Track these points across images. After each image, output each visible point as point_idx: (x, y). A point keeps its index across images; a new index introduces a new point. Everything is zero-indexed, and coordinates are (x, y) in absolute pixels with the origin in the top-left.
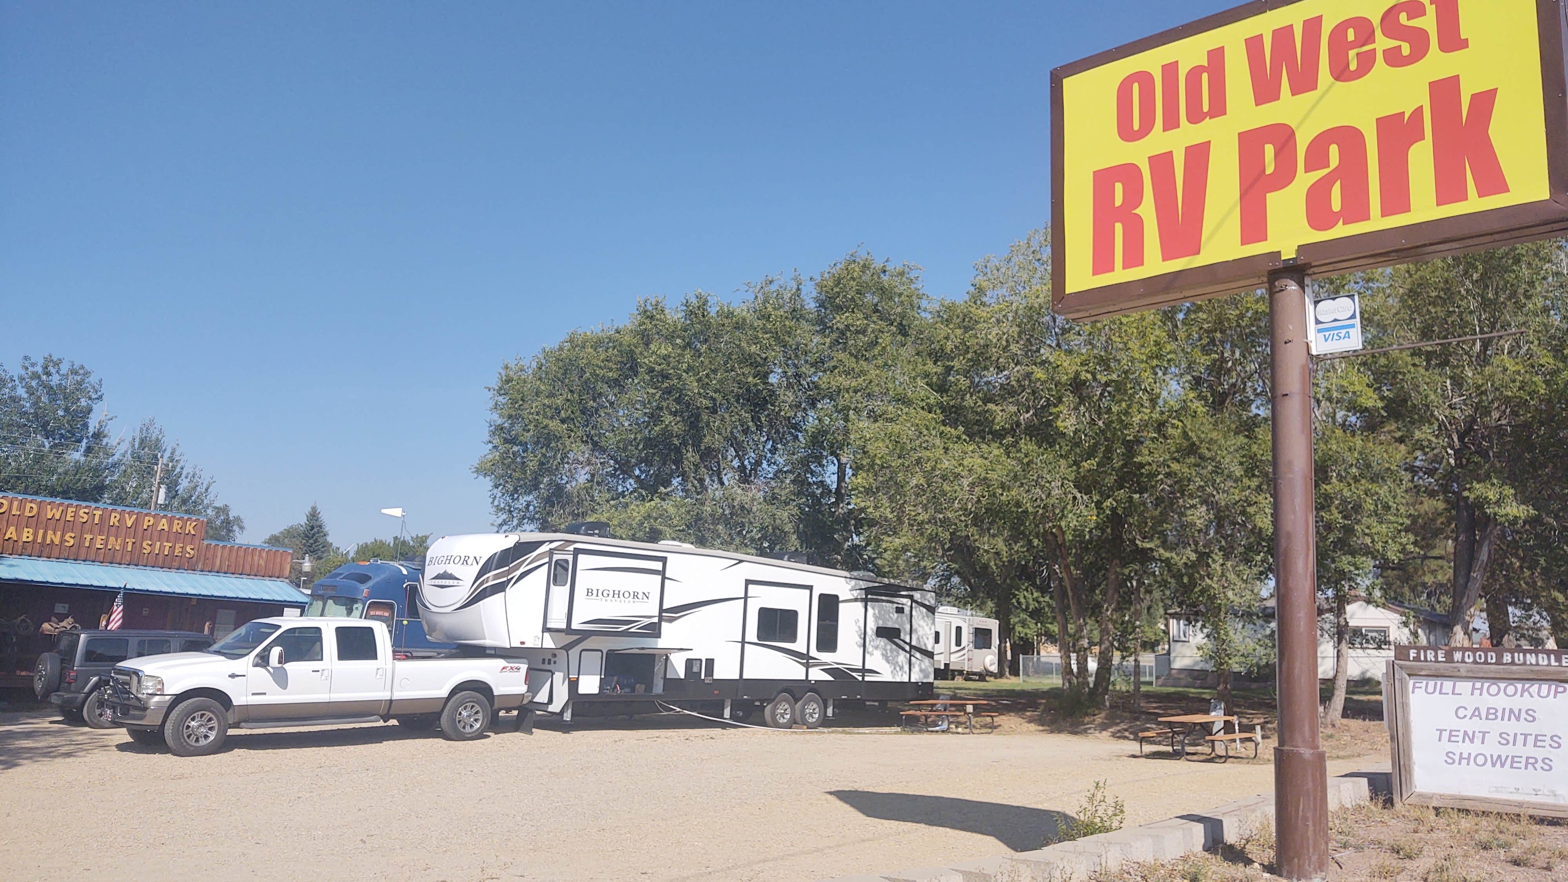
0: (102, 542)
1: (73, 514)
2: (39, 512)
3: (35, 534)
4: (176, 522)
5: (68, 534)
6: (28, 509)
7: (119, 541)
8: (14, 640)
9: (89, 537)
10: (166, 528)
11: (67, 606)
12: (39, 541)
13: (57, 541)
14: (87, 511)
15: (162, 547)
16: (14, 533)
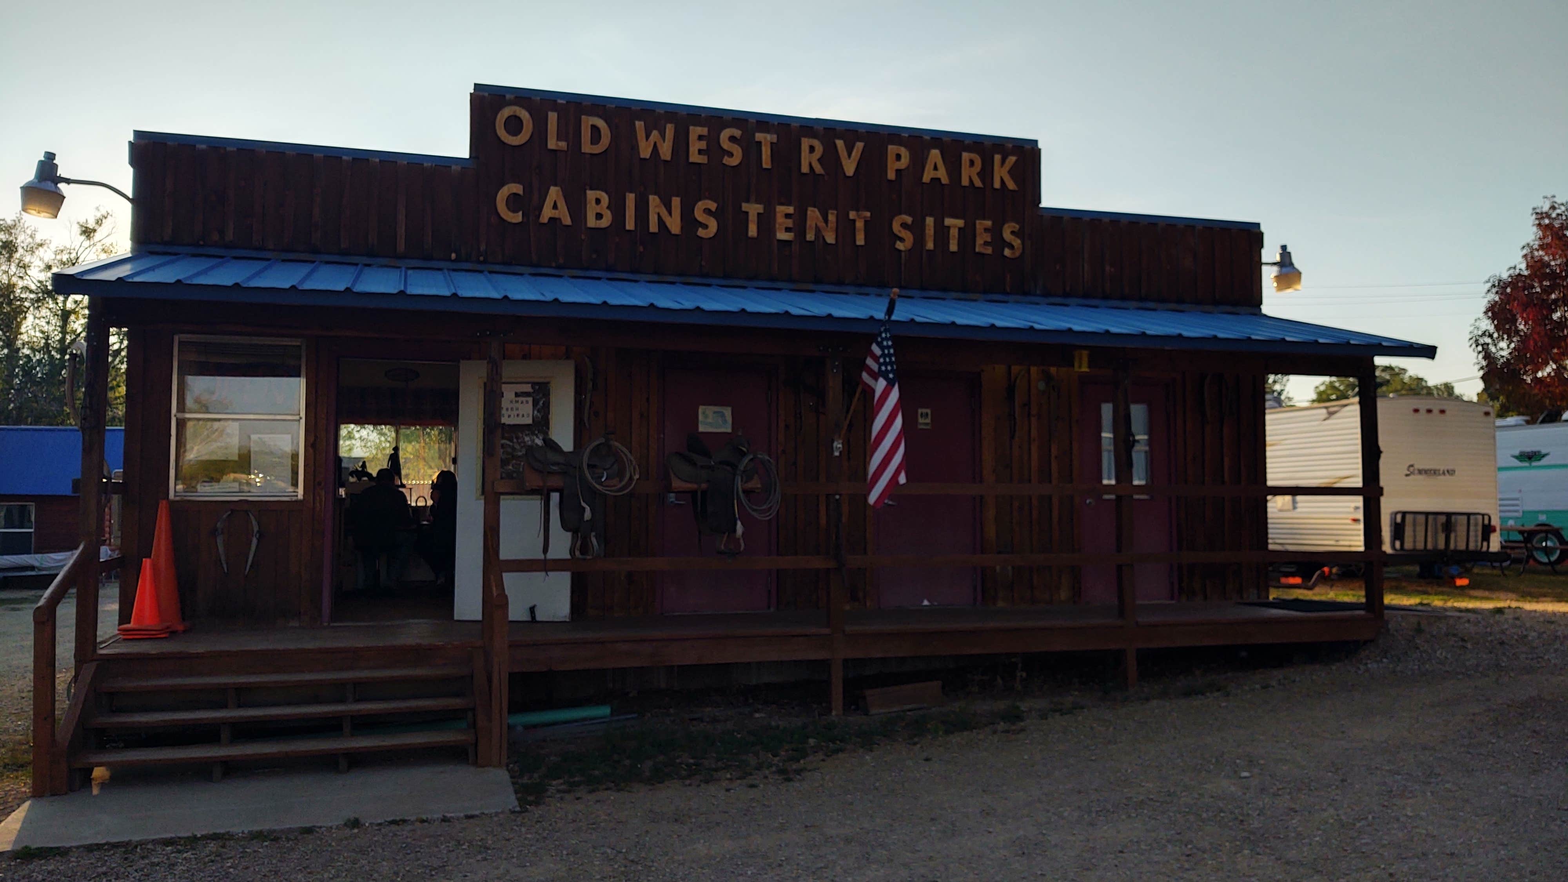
0: (789, 223)
1: (703, 145)
2: (614, 138)
3: (618, 208)
4: (966, 156)
5: (701, 205)
6: (586, 134)
7: (832, 218)
8: (588, 515)
9: (753, 209)
10: (942, 174)
11: (728, 412)
12: (630, 225)
13: (674, 225)
14: (737, 133)
15: (942, 232)
16: (562, 205)
